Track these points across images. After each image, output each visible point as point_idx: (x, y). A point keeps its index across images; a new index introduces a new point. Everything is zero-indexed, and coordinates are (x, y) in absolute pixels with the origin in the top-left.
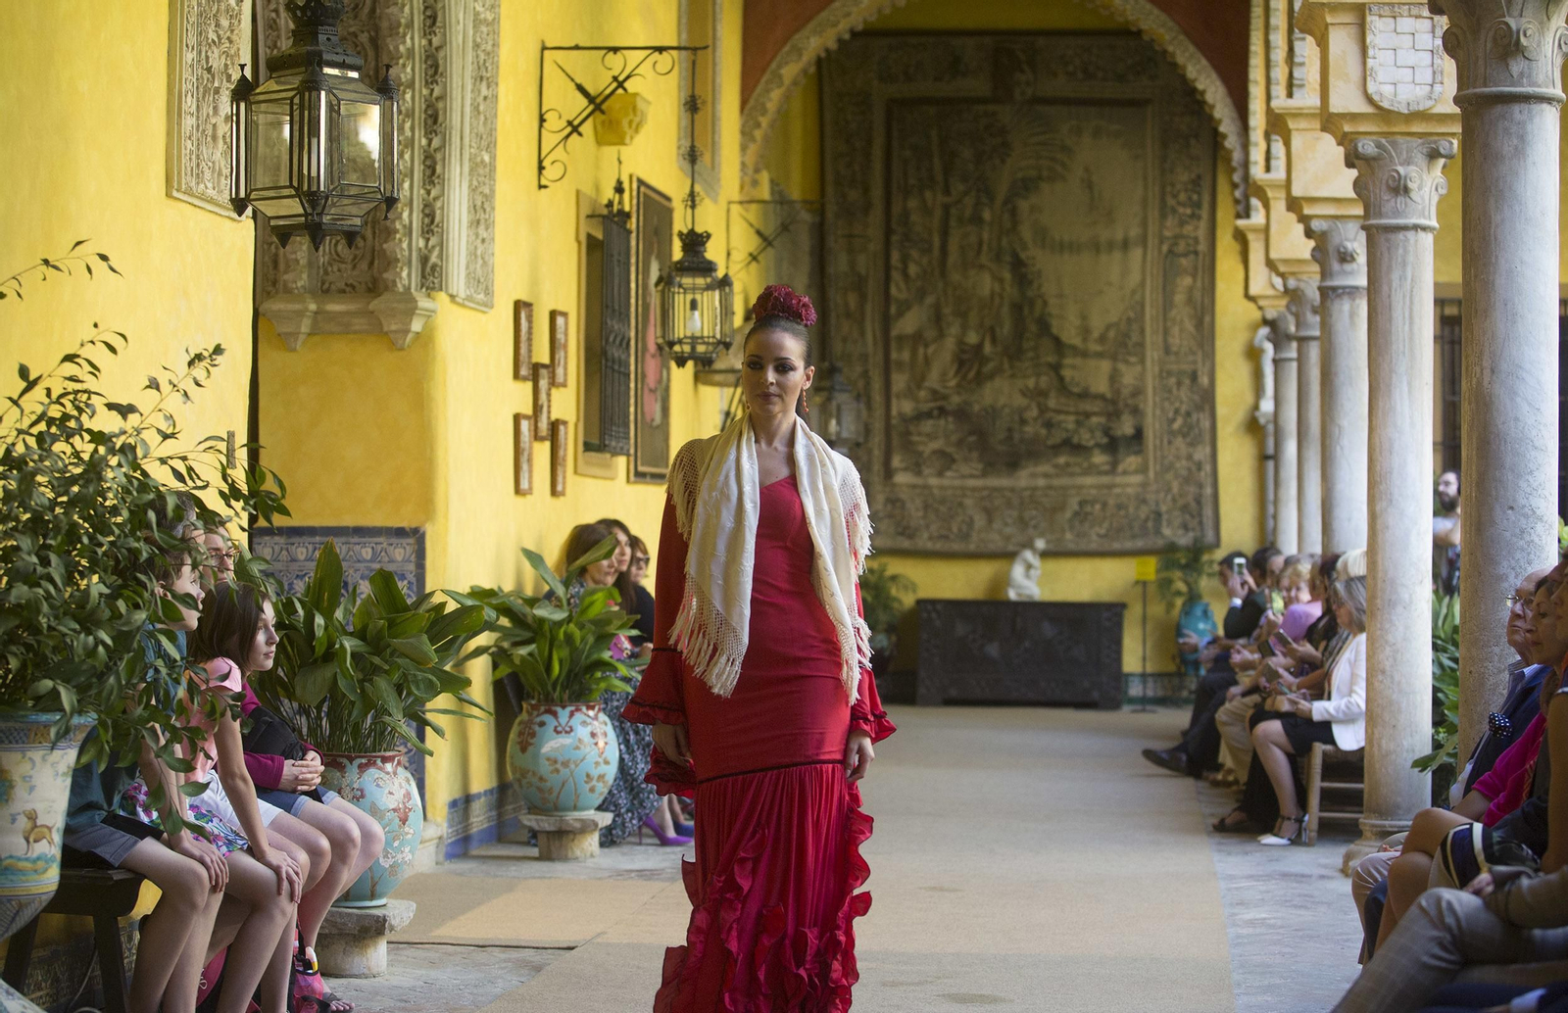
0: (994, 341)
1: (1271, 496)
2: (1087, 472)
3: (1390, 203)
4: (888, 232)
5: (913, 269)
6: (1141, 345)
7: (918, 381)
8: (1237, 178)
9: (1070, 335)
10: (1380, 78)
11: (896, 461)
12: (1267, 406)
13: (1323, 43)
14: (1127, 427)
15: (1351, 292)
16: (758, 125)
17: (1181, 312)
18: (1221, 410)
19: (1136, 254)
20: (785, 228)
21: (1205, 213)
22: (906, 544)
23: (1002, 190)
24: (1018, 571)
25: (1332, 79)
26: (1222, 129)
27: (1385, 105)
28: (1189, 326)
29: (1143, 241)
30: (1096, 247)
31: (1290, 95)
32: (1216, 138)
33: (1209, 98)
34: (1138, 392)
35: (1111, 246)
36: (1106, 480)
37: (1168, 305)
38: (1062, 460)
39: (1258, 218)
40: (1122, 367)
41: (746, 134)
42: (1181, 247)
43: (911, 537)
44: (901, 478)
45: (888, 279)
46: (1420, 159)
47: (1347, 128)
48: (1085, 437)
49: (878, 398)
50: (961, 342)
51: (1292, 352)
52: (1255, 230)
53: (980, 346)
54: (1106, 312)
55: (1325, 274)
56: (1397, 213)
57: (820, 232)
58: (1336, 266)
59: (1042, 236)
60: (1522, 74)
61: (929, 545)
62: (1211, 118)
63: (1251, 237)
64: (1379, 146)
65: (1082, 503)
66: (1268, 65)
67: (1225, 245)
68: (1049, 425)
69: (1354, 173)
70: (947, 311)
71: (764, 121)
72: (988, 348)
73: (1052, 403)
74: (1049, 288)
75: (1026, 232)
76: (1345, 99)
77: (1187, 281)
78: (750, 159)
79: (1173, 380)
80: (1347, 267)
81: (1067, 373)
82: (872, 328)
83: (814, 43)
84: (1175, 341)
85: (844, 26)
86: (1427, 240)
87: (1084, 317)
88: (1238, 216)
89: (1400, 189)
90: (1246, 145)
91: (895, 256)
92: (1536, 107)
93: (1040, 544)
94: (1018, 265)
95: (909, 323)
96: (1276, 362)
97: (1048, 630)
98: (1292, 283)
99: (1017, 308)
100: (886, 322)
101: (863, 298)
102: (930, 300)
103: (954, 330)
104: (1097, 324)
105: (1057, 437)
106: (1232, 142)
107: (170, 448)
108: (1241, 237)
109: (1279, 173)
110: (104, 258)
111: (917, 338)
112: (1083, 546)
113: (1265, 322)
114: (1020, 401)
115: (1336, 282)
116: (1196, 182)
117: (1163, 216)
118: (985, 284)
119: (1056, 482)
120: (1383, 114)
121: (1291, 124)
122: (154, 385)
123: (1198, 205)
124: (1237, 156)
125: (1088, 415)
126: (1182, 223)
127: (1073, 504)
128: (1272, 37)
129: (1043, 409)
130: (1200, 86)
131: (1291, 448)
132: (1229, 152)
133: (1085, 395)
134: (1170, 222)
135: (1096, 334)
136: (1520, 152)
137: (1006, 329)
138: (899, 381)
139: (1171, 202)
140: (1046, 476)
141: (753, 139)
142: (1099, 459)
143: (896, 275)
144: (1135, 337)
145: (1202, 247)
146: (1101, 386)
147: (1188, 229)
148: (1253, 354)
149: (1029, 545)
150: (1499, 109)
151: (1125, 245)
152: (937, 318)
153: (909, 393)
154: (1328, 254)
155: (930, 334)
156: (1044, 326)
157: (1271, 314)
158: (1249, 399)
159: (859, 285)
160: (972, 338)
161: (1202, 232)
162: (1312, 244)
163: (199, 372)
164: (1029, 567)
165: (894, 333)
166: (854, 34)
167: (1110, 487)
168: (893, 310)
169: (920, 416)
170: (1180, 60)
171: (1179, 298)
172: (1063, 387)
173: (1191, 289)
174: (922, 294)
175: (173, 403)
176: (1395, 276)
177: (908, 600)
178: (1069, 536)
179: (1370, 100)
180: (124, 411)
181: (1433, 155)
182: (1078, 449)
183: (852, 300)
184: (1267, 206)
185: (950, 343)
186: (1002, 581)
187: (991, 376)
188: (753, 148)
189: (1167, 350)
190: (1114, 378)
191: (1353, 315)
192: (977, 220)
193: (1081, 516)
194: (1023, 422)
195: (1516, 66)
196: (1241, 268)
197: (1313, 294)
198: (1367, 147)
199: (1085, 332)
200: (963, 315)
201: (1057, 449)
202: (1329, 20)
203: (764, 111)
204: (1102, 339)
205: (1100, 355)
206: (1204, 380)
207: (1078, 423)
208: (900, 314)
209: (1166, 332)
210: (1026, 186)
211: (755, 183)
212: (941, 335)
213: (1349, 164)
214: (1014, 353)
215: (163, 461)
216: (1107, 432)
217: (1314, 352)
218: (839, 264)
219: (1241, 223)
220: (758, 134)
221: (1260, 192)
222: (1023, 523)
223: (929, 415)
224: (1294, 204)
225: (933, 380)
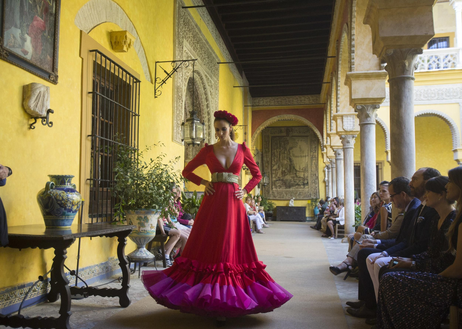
0: (287, 170)
1: (327, 191)
2: (300, 188)
3: (347, 144)
4: (272, 155)
5: (275, 160)
6: (308, 170)
7: (276, 175)
8: (322, 146)
9: (298, 169)
10: (345, 126)
11: (273, 187)
12: (326, 179)
13: (336, 122)
14: (306, 182)
15: (340, 159)
16: (254, 139)
17: (314, 165)
18: (319, 179)
19: (307, 157)
20: (258, 153)
21: (317, 152)
22: (275, 198)
23: (288, 148)
24: (291, 202)
25: (338, 127)
26: (320, 139)
27: (346, 130)
28: (315, 167)
29: (308, 156)
30: (301, 157)
31: (331, 131)
32: (318, 140)
33: (318, 134)
34: (307, 177)
35: (303, 156)
36: (303, 189)
37: (312, 164)
38: (297, 187)
39: (325, 151)
40: (305, 173)
41: (252, 141)
42: (314, 156)
43: (275, 197)
44: (274, 189)
45: (272, 161)
46: (351, 138)
47: (340, 134)
48: (300, 183)
49: (271, 178)
50: (282, 170)
51: (330, 170)
52: (325, 153)
53: (285, 171)
54: (303, 166)
55: (336, 157)
56: (348, 146)
57: (262, 155)
58: (338, 155)
59: (294, 155)
60: (369, 120)
61: (278, 199)
62: (318, 137)
63: (324, 154)
64: (345, 136)
65: (300, 193)
66: (327, 128)
67: (320, 155)
68: (295, 182)
69: (341, 140)
70: (280, 166)
71: (255, 139)
72: (286, 171)
73: (295, 179)
74: (295, 162)
75: (291, 155)
76: (340, 129)
77: (314, 161)
78: (253, 144)
79: (312, 175)
80: (339, 156)
81: (297, 174)
82: (270, 168)
83: (261, 128)
84: (313, 170)
85: (266, 126)
86: (352, 150)
87: (300, 166)
88: (322, 151)
89: (348, 142)
90: (323, 141)
91: (273, 158)
92: (372, 125)
93: (294, 198)
94: (290, 159)
95: (275, 168)
96: (328, 172)
97: (295, 210)
98: (330, 159)
99: (290, 165)
100: (272, 167)
101: (268, 164)
102: (278, 164)
103: (281, 169)
104: (301, 167)
105: (296, 183)
106: (321, 140)
107: (173, 171)
108: (323, 155)
109: (329, 143)
110: (163, 144)
111: (276, 170)
112: (300, 199)
113: (326, 166)
114: (291, 178)
115: (338, 158)
116: (315, 147)
117: (311, 152)
118: (286, 162)
119: (296, 190)
120: (346, 131)
121: (331, 135)
122: (170, 162)
123: (316, 150)
124: (322, 143)
125: (300, 180)
126: (313, 153)
127: (298, 193)
128: (327, 124)
129: (294, 179)
130: (316, 133)
131: (330, 184)
132: (321, 142)
133: (300, 177)
134: (312, 153)
135: (301, 169)
136: (369, 131)
137: (288, 168)
138: (274, 176)
139: (312, 150)
140: (294, 189)
141: (253, 141)
142: (302, 186)
143: (273, 161)
144: (307, 169)
145: (316, 156)
146: (302, 176)
147: (314, 154)
148: (324, 171)
149: (292, 198)
150: (366, 125)
151: (305, 156)
152: (279, 167)
153: (275, 177)
154: (336, 154)
155: (278, 169)
156: (294, 168)
157: (327, 165)
158: (324, 178)
159: (268, 162)
160: (284, 169)
161: (316, 154)
162: (334, 152)
163: (177, 160)
164: (292, 202)
165: (273, 169)
166: (267, 127)
167: (304, 190)
168: (273, 166)
169: (276, 181)
170: (313, 129)
171: (313, 164)
172: (297, 176)
173: (315, 162)
174: (276, 164)
175: (173, 164)
176: (348, 155)
177: (275, 206)
178: (298, 197)
179: (344, 129)
180: (166, 165)
181: (353, 137)
182: (299, 185)
183: (267, 164)
184: (327, 149)
185: (281, 170)
186: (289, 204)
187: (287, 175)
188: (253, 143)
189: (312, 171)
190: (304, 175)
191: (340, 162)
192: (284, 153)
193: (299, 194)
194: (291, 181)
195: (369, 119)
196: (323, 159)
197: (334, 161)
198: (343, 136)
199: (300, 169)
200: (283, 166)
201: (296, 185)
202: (337, 118)
203: (255, 137)
204: (302, 169)
205: (302, 172)
206: (317, 175)
207: (299, 181)
208: (274, 166)
209: (311, 168)
210: (291, 148)
211: (253, 148)
212: (279, 169)
213: (340, 139)
214: (290, 171)
215: (172, 174)
216: (303, 182)
217: (334, 169)
218: (265, 159)
219: (322, 152)
220: (254, 141)
221: (326, 147)
222: (291, 196)
223: (278, 180)
224: (331, 147)
225: (278, 175)
